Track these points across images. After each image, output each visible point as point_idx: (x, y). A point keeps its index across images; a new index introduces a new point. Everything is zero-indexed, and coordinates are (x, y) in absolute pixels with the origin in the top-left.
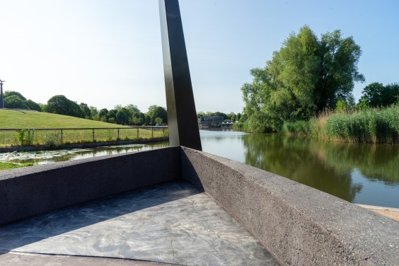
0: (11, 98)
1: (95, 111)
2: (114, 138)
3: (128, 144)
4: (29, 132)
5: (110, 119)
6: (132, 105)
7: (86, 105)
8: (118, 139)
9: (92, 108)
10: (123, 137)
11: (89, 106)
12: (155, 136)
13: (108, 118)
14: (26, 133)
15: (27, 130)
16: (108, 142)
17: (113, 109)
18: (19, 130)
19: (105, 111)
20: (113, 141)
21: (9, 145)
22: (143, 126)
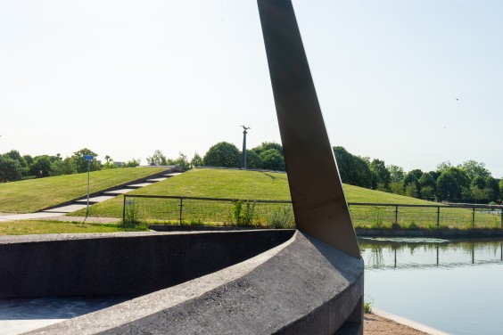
0: (267, 154)
1: (400, 173)
2: (388, 224)
3: (413, 236)
4: (248, 205)
5: (424, 189)
6: (473, 163)
7: (383, 163)
8: (396, 226)
9: (395, 168)
10: (404, 222)
11: (387, 165)
12: (479, 225)
13: (419, 186)
14: (244, 206)
15: (246, 201)
16: (373, 229)
17: (435, 170)
18: (236, 200)
19: (418, 173)
20: (385, 228)
21: (221, 223)
22: (490, 205)
